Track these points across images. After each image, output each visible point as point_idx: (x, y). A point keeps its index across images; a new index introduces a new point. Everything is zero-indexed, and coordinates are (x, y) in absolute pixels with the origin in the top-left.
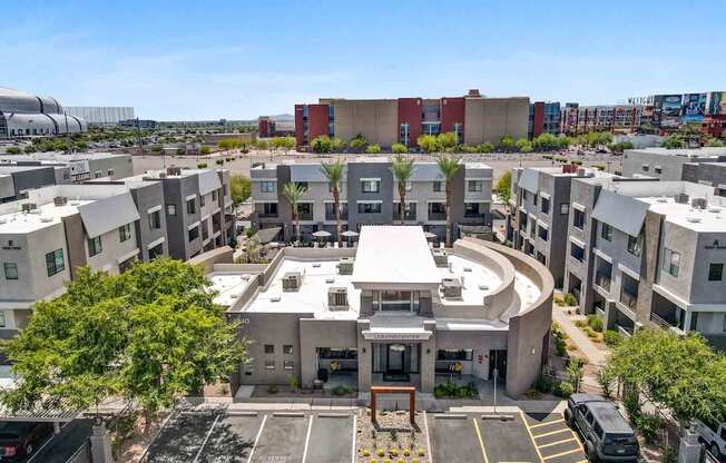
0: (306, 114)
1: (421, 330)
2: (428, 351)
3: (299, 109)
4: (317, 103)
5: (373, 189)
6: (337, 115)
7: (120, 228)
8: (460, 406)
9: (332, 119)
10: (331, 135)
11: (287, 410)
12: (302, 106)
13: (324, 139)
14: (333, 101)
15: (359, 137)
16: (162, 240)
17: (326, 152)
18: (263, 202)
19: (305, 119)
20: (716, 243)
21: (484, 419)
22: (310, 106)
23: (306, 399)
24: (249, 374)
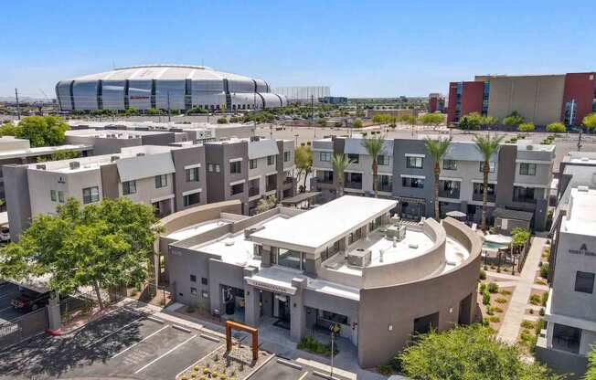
0: (460, 91)
1: (288, 285)
2: (295, 305)
3: (453, 86)
4: (473, 80)
5: (419, 164)
6: (492, 92)
7: (156, 177)
8: (308, 359)
9: (486, 97)
10: (484, 112)
11: (185, 326)
12: (456, 84)
13: (474, 116)
14: (489, 78)
15: (514, 114)
16: (200, 190)
17: (471, 129)
18: (323, 169)
19: (459, 96)
20: (584, 247)
21: (315, 374)
22: (464, 83)
23: (203, 322)
24: (181, 294)
